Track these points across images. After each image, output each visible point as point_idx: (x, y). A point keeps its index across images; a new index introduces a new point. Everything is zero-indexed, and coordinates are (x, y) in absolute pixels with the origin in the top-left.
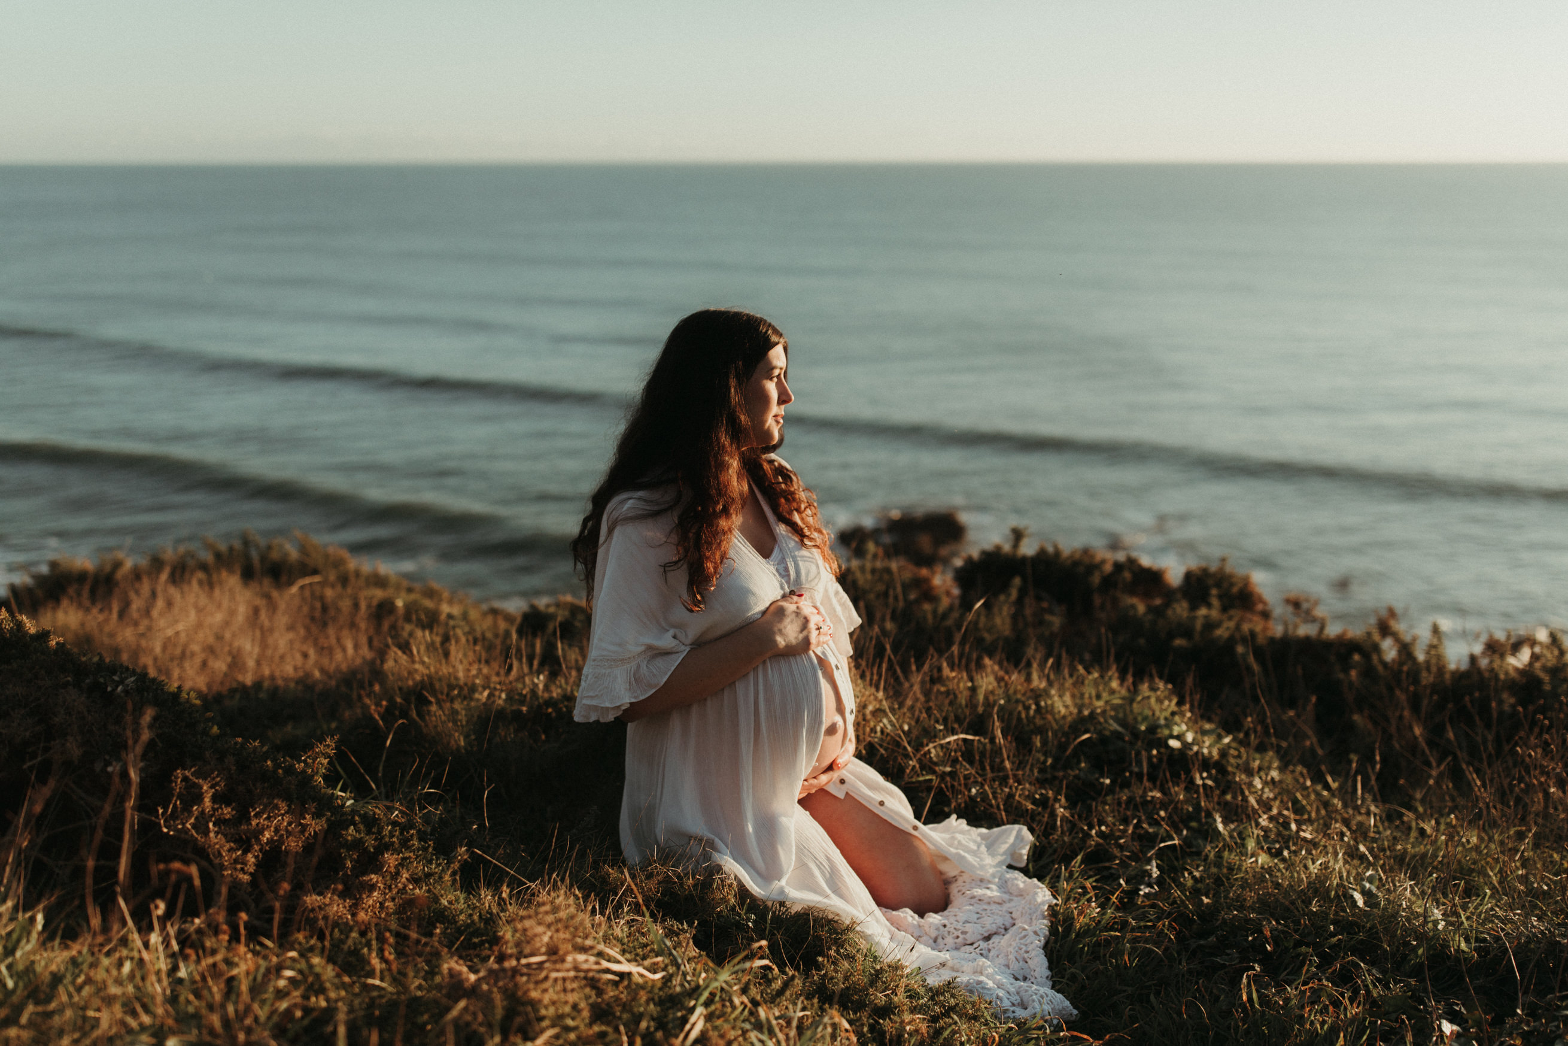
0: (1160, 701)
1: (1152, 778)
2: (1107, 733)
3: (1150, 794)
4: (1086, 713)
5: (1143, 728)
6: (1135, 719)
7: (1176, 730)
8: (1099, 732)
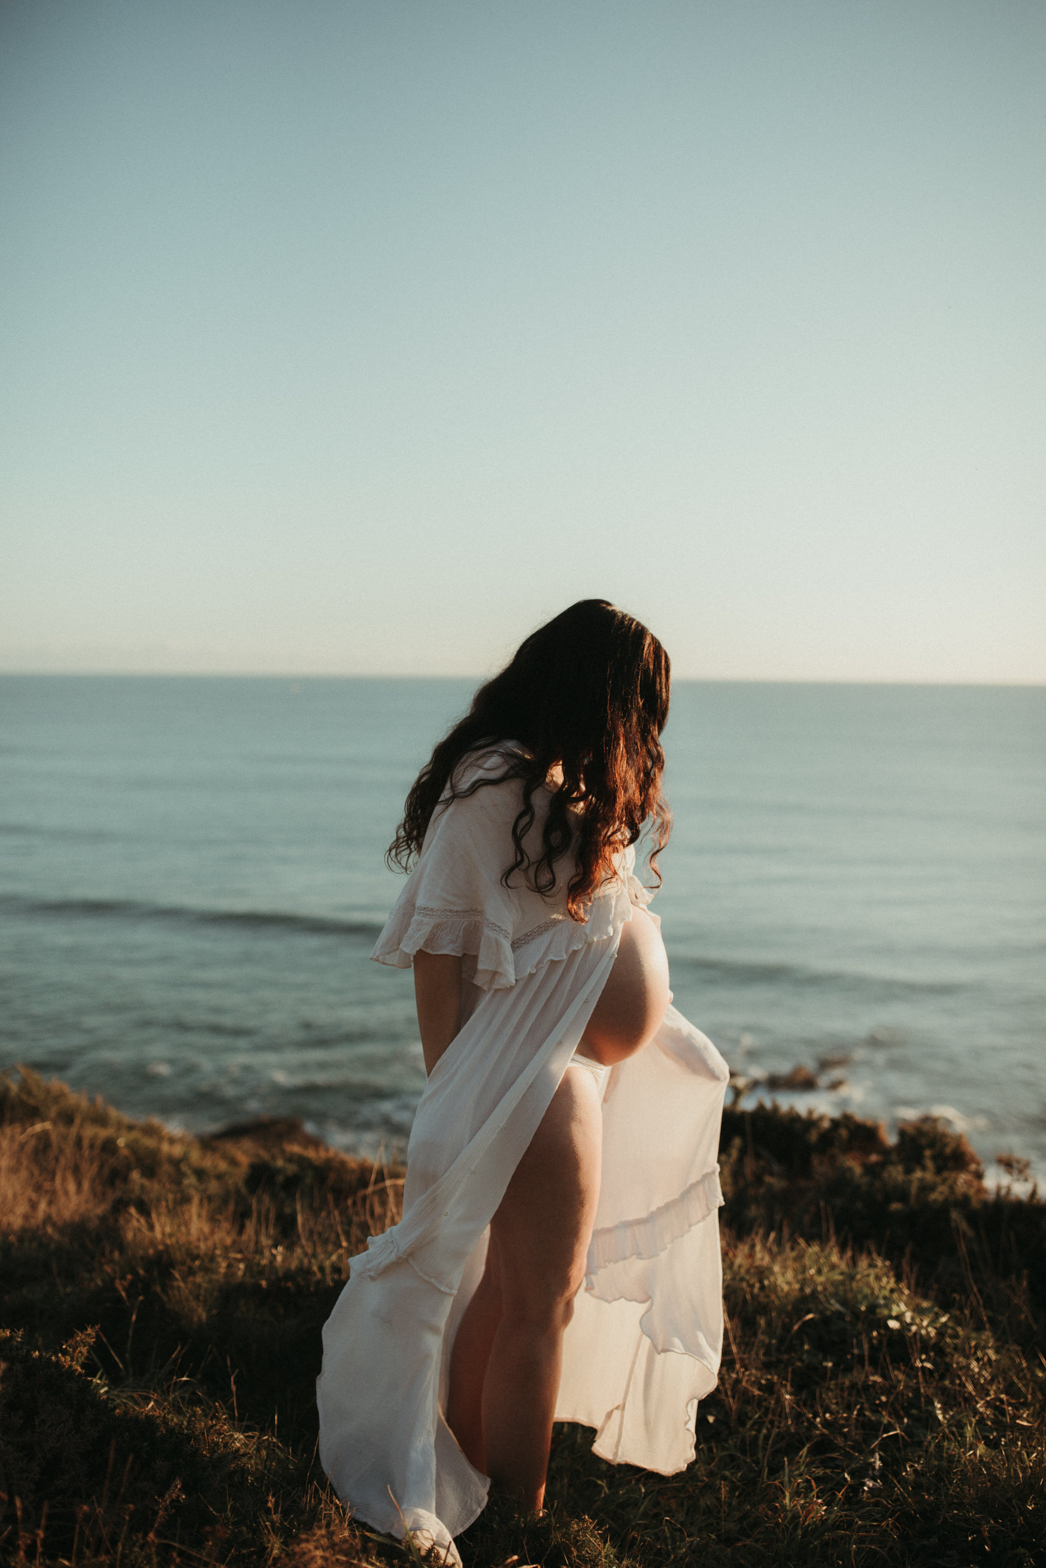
0: (878, 1278)
1: (874, 1362)
2: (828, 1313)
3: (872, 1378)
4: (808, 1290)
5: (863, 1308)
6: (855, 1297)
7: (895, 1310)
8: (821, 1313)
